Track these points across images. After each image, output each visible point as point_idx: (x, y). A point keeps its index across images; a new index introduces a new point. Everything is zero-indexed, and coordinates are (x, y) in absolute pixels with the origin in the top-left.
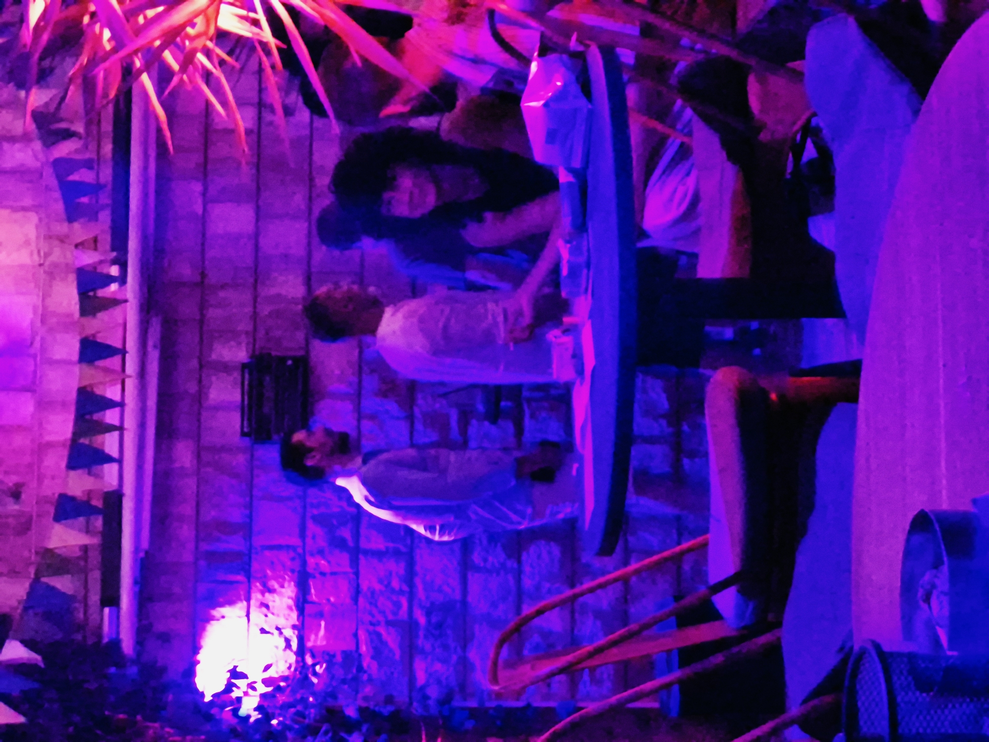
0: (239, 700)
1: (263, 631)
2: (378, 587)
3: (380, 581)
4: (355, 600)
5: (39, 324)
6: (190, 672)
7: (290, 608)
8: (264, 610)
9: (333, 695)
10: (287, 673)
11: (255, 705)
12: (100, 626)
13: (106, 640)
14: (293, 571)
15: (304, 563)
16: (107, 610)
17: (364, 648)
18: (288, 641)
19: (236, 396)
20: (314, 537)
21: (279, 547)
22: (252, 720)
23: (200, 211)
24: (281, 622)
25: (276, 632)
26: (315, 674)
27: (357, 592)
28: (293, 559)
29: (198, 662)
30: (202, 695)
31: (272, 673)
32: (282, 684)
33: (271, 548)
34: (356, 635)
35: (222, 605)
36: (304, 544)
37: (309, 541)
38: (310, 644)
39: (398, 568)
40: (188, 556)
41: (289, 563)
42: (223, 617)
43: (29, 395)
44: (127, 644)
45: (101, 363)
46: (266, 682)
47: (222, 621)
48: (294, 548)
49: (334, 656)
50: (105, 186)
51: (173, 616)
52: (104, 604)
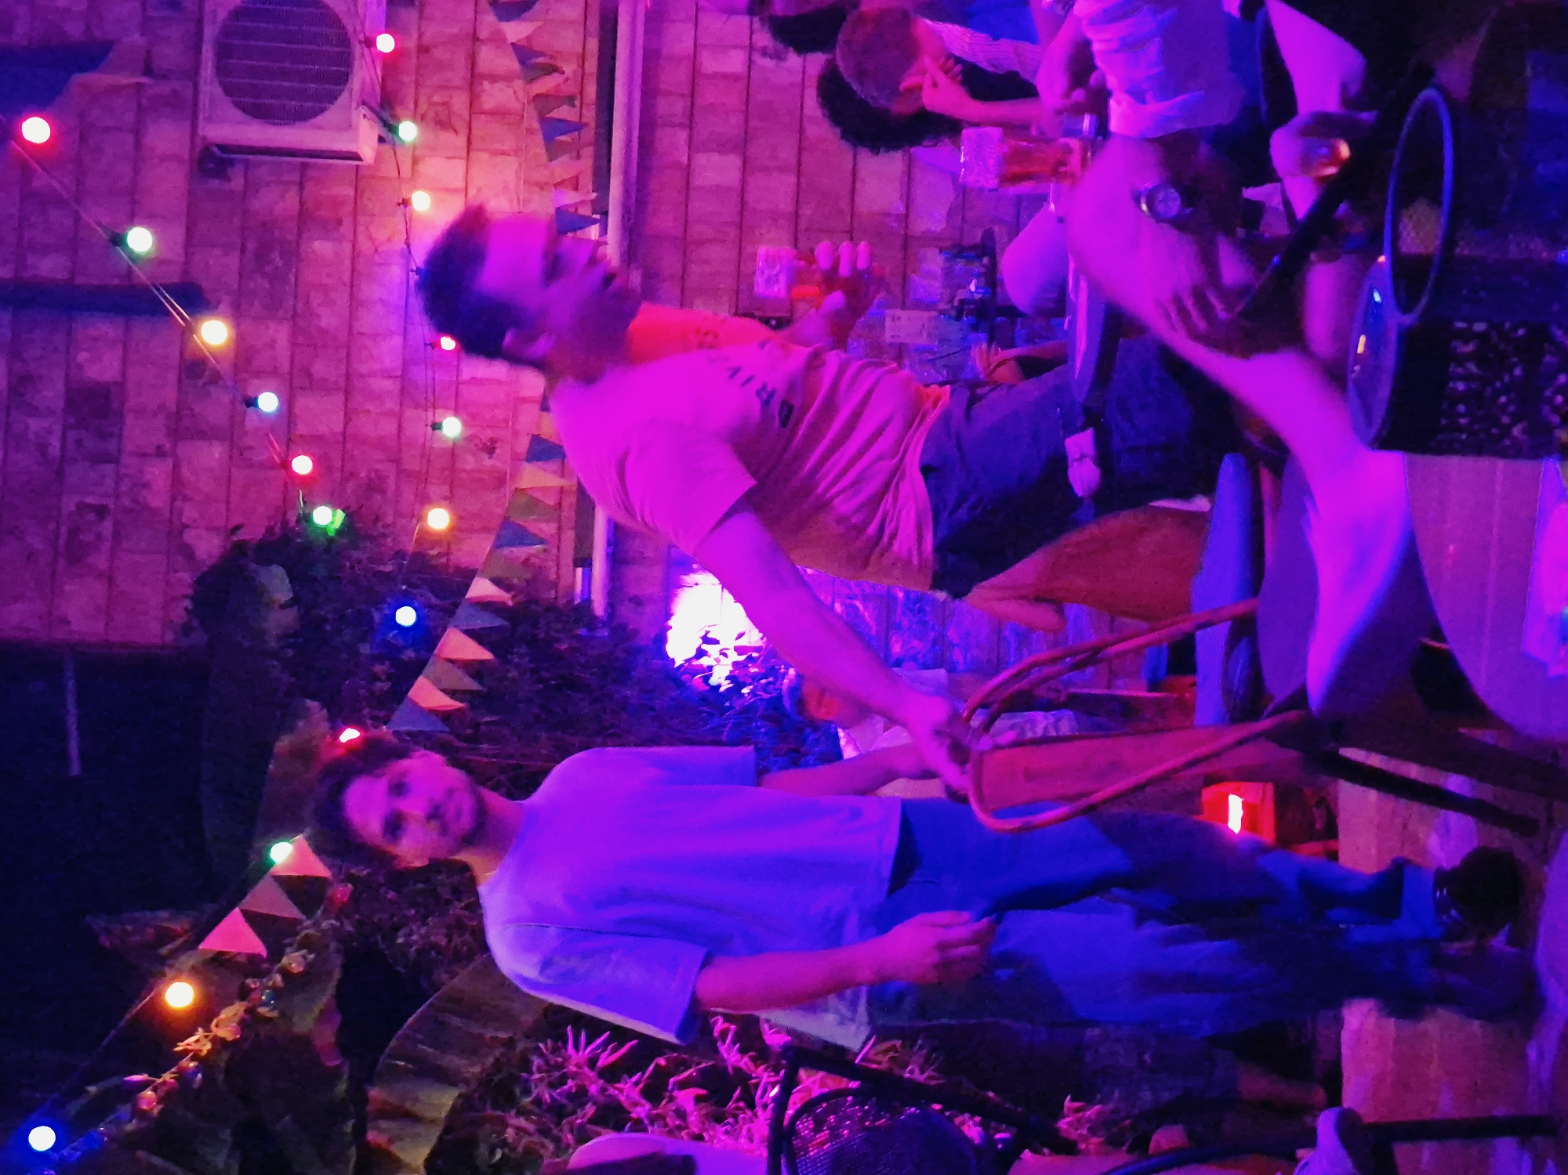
0: (710, 668)
6: (662, 640)
10: (759, 644)
11: (727, 673)
12: (573, 586)
13: (577, 601)
16: (579, 571)
22: (722, 689)
23: (685, 160)
29: (670, 628)
30: (673, 661)
31: (743, 642)
32: (755, 655)
35: (694, 571)
42: (697, 584)
44: (599, 606)
46: (740, 650)
47: (696, 587)
50: (589, 122)
51: (644, 578)
52: (576, 565)
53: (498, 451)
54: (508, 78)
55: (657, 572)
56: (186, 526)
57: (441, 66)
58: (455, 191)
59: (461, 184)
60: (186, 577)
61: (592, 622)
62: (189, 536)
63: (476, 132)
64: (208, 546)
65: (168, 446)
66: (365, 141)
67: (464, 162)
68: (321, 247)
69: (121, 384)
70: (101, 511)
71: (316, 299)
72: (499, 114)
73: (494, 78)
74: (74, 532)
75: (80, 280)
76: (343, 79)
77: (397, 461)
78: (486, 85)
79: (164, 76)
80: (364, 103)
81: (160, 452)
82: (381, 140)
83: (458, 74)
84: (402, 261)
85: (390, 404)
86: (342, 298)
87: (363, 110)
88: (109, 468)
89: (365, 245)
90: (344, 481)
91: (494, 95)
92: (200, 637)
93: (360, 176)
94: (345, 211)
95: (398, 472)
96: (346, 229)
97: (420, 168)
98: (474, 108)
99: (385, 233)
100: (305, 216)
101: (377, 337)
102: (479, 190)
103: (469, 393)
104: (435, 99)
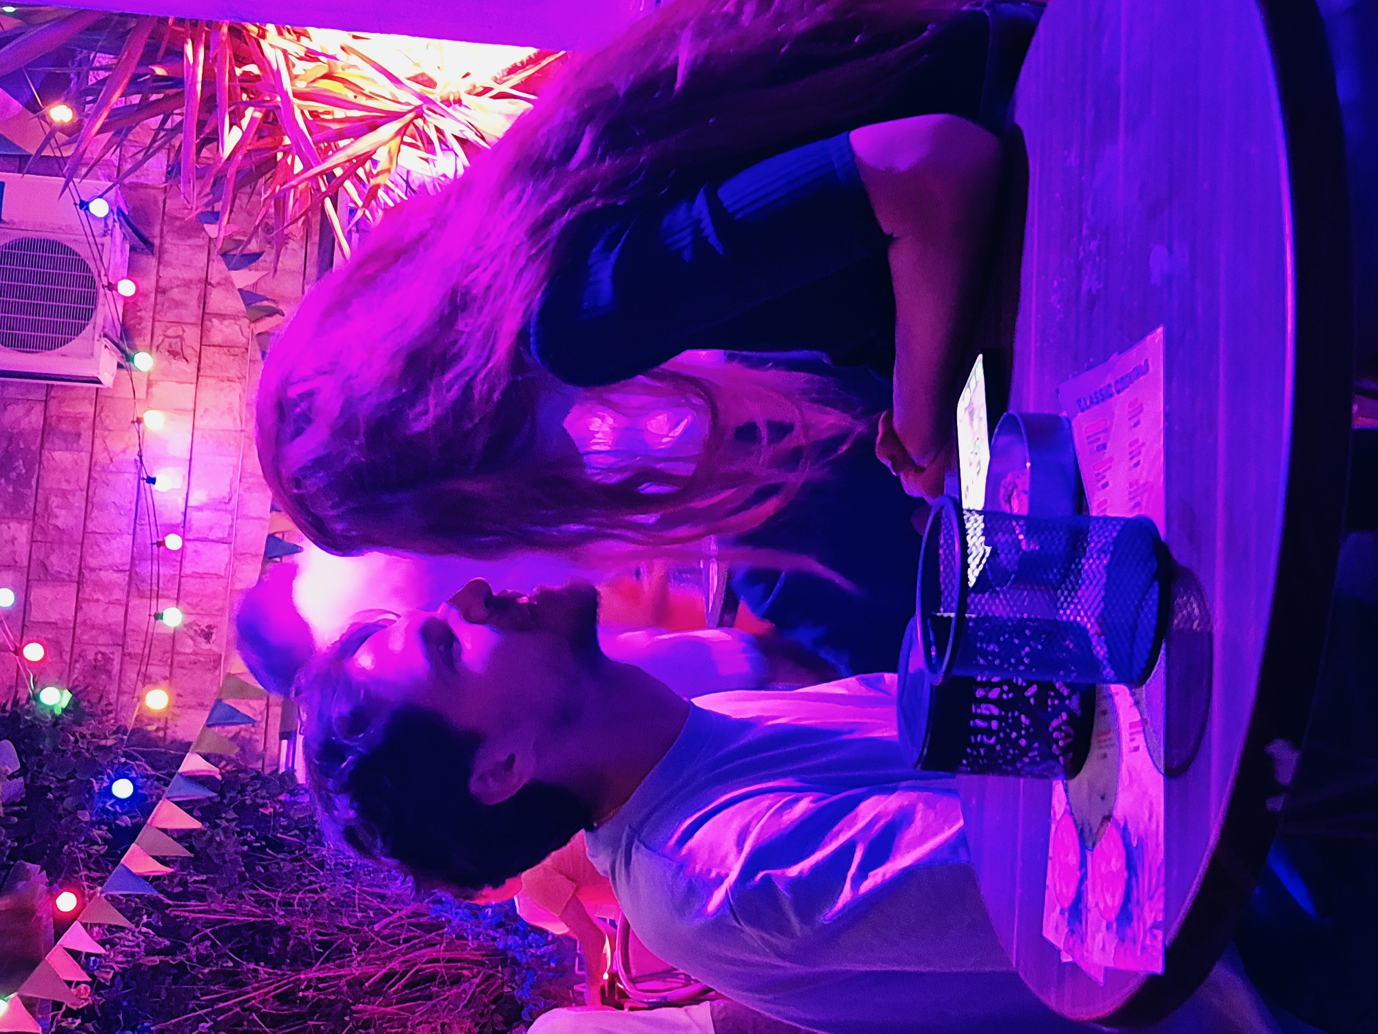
12: (278, 758)
13: (282, 770)
16: (285, 742)
43: (223, 547)
52: (283, 735)
53: (214, 637)
57: (177, 304)
58: (184, 410)
59: (189, 405)
63: (206, 363)
66: (105, 366)
67: (193, 386)
68: (61, 456)
71: (55, 501)
72: (226, 346)
73: (222, 317)
76: (88, 315)
77: (123, 645)
78: (215, 321)
80: (106, 336)
82: (120, 366)
83: (191, 312)
84: (134, 470)
85: (118, 595)
86: (78, 501)
87: (105, 341)
89: (101, 457)
90: (73, 662)
91: (221, 331)
93: (99, 397)
94: (85, 426)
95: (124, 655)
96: (85, 442)
97: (154, 390)
98: (203, 341)
99: (122, 445)
100: (47, 431)
101: (109, 535)
102: (206, 410)
103: (190, 585)
104: (170, 333)
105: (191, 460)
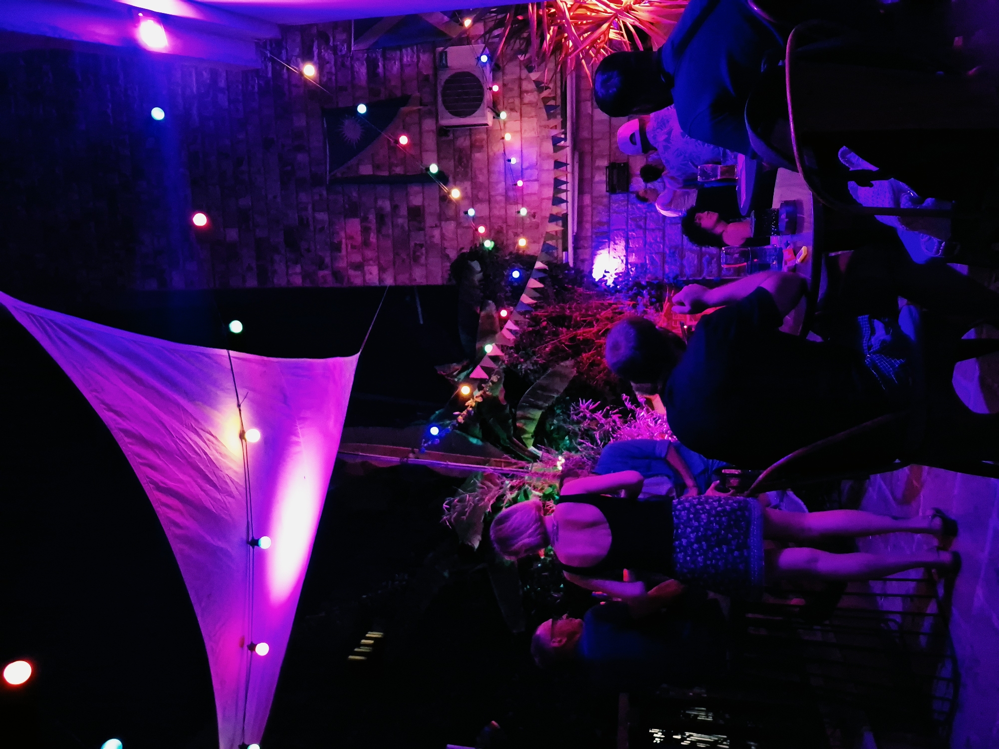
0: (607, 280)
1: (614, 258)
2: (652, 241)
3: (653, 239)
4: (645, 246)
5: (539, 158)
6: (591, 272)
7: (623, 249)
8: (614, 250)
9: (638, 278)
10: (622, 271)
11: (612, 282)
12: (562, 258)
13: (564, 262)
14: (623, 237)
15: (628, 234)
16: (564, 253)
17: (648, 262)
18: (622, 261)
19: (604, 178)
20: (631, 225)
21: (619, 229)
22: (611, 287)
23: (590, 112)
24: (620, 254)
25: (618, 258)
26: (632, 271)
27: (645, 243)
28: (623, 233)
29: (594, 269)
30: (595, 279)
31: (617, 271)
32: (621, 275)
33: (616, 230)
34: (645, 258)
35: (600, 250)
36: (627, 227)
37: (629, 227)
38: (629, 261)
39: (659, 234)
40: (589, 234)
41: (622, 235)
42: (601, 253)
43: (536, 182)
44: (571, 264)
45: (561, 169)
46: (616, 274)
48: (624, 230)
49: (637, 265)
50: (559, 106)
51: (585, 254)
52: (563, 251)
53: (536, 217)
54: (532, 91)
55: (588, 251)
56: (445, 248)
57: (511, 90)
58: (516, 132)
59: (519, 129)
60: (448, 264)
61: (569, 269)
62: (448, 251)
63: (523, 111)
64: (453, 255)
65: (438, 224)
66: (489, 119)
67: (519, 122)
68: (478, 155)
69: (423, 206)
70: (421, 246)
71: (477, 172)
72: (530, 104)
73: (527, 92)
74: (414, 252)
75: (408, 174)
76: (481, 100)
77: (506, 222)
78: (525, 94)
79: (426, 105)
80: (488, 107)
81: (436, 226)
82: (494, 118)
83: (516, 92)
84: (502, 157)
85: (503, 204)
86: (485, 171)
87: (489, 109)
88: (422, 233)
89: (491, 154)
90: (491, 230)
91: (528, 98)
92: (454, 282)
93: (488, 132)
94: (484, 143)
95: (506, 226)
96: (485, 149)
97: (507, 125)
98: (522, 103)
99: (497, 148)
100: (472, 146)
101: (497, 183)
102: (525, 130)
103: (526, 198)
104: (510, 101)
105: (522, 151)
